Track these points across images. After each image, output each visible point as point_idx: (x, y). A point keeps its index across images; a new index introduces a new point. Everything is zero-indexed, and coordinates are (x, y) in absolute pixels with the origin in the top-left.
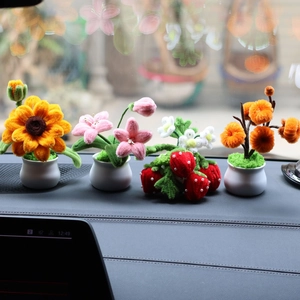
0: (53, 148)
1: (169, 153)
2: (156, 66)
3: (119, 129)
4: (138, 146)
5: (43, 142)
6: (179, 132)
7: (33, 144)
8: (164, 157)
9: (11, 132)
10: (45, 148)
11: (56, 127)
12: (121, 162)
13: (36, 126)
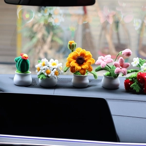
0: (88, 70)
1: (137, 73)
3: (116, 62)
4: (124, 69)
5: (83, 67)
7: (79, 68)
8: (134, 75)
9: (70, 62)
10: (84, 70)
11: (89, 61)
12: (116, 76)
13: (80, 60)
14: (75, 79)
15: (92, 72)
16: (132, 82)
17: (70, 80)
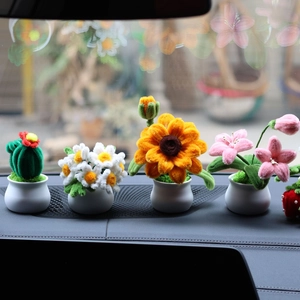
0: (190, 170)
4: (281, 166)
5: (179, 163)
7: (168, 165)
9: (144, 152)
10: (181, 170)
12: (263, 183)
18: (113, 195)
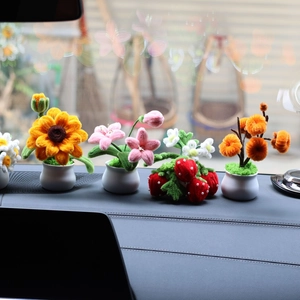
0: (72, 154)
1: (174, 160)
2: (128, 112)
3: (130, 138)
4: (148, 153)
5: (64, 148)
6: (182, 143)
7: (55, 150)
8: (169, 163)
9: (35, 139)
10: (65, 154)
11: (75, 135)
12: (132, 167)
13: (57, 133)
14: (46, 173)
15: (81, 158)
16: (165, 179)
17: (36, 175)
18: (8, 174)
